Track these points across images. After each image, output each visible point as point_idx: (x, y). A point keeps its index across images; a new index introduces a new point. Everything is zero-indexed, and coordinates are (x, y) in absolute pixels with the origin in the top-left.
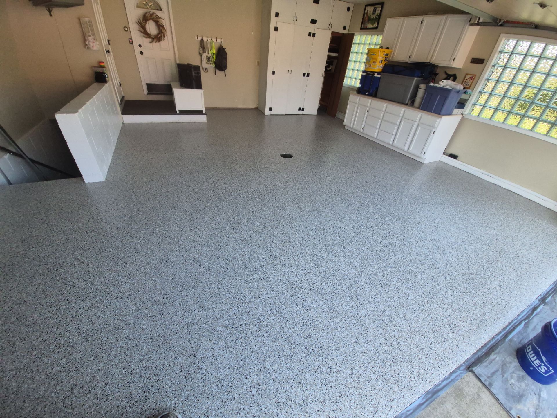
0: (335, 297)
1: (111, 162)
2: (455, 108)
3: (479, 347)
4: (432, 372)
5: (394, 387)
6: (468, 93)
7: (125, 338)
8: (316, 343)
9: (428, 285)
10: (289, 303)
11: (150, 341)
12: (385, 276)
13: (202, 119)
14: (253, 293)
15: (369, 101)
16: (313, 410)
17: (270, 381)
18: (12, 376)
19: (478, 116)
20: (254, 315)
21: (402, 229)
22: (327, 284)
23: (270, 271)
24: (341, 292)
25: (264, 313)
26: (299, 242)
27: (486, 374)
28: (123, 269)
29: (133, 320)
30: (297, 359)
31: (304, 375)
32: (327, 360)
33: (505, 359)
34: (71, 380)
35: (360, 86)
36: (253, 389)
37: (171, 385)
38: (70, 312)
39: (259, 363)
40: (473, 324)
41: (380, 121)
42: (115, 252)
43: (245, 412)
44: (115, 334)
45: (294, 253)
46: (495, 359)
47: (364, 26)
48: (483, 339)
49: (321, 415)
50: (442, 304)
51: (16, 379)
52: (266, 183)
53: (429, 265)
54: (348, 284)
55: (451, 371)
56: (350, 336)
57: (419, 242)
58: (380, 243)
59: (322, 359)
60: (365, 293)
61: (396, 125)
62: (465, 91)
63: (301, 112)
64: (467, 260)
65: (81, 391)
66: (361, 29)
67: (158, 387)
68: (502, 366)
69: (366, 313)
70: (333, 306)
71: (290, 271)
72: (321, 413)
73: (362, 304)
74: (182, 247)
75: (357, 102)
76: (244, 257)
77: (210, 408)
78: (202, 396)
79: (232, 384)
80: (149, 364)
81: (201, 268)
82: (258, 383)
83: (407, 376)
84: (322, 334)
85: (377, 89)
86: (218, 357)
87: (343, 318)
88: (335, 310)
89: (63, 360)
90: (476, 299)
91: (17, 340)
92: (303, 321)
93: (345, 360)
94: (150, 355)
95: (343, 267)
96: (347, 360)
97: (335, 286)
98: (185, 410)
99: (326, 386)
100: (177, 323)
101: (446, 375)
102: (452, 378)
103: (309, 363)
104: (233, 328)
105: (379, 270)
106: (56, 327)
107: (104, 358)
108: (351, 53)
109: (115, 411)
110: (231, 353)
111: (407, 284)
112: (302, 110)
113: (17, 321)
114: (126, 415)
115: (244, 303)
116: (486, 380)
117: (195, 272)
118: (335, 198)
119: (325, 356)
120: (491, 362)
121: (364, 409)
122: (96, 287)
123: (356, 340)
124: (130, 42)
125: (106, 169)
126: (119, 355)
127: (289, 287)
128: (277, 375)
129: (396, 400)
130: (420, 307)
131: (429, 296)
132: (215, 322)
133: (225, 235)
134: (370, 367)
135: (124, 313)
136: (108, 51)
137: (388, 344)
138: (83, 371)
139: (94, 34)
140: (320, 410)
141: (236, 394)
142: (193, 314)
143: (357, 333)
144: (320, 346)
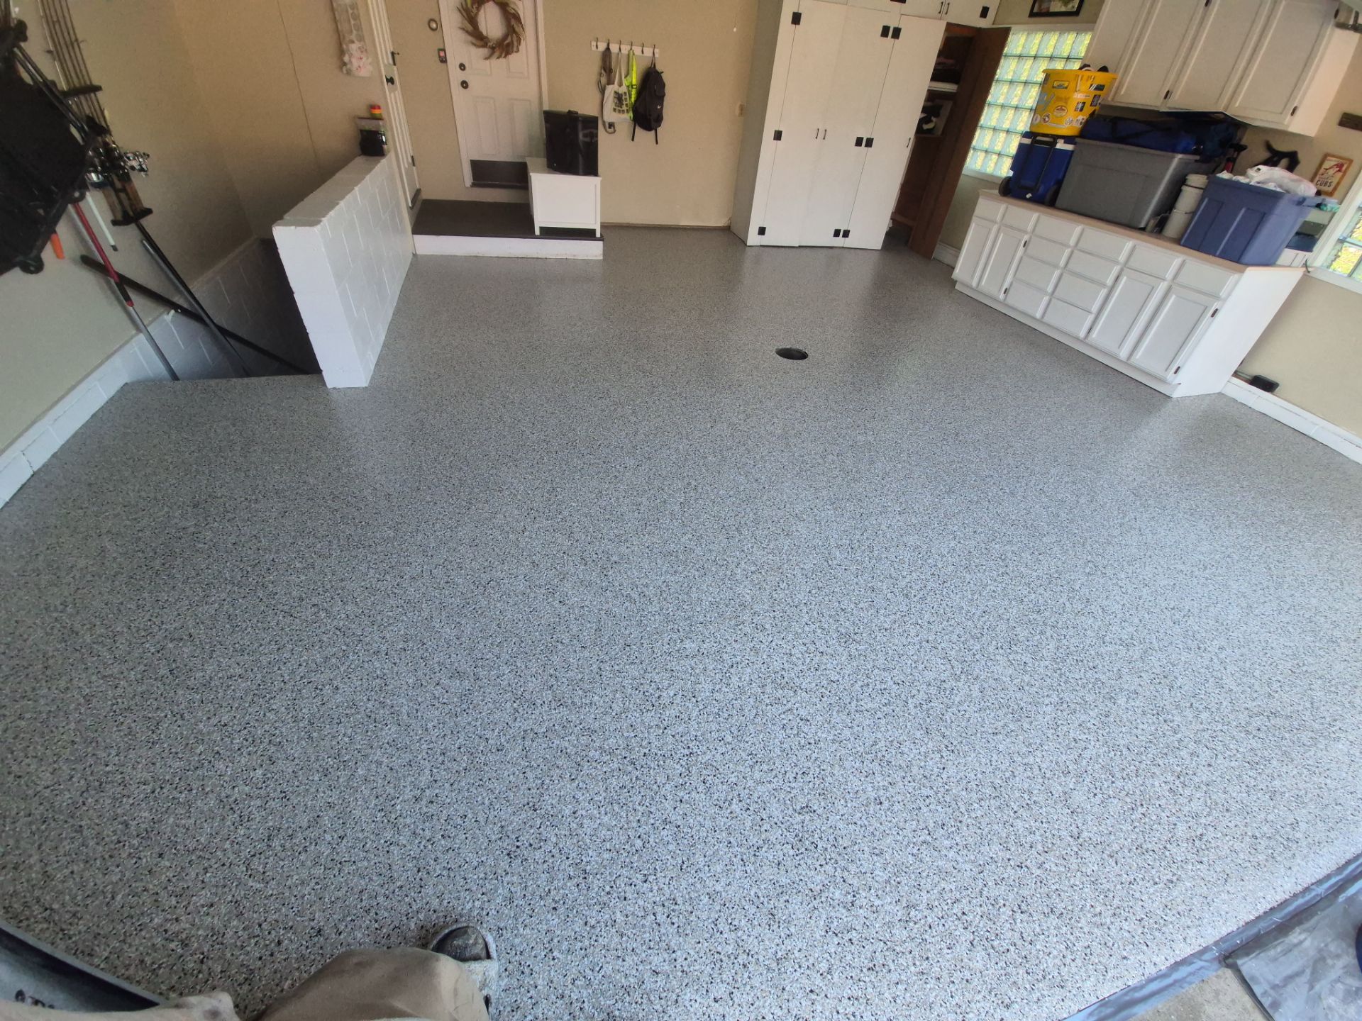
0: (883, 721)
1: (384, 343)
2: (1288, 246)
3: (1264, 907)
4: (1125, 954)
5: (1015, 973)
6: (1329, 209)
7: (388, 743)
8: (824, 828)
9: (1145, 727)
10: (764, 721)
11: (441, 759)
12: (1026, 688)
13: (593, 250)
14: (679, 684)
15: (1030, 217)
16: (798, 986)
17: (702, 897)
18: (142, 796)
19: (1350, 275)
20: (677, 736)
21: (1087, 570)
22: (865, 688)
23: (724, 635)
24: (902, 713)
25: (702, 735)
26: (803, 575)
27: (1271, 978)
28: (394, 590)
29: (406, 707)
30: (771, 858)
31: (784, 898)
32: (847, 874)
33: (1326, 945)
34: (270, 818)
35: (1011, 173)
36: (660, 908)
37: (476, 864)
38: (279, 669)
39: (678, 852)
40: (1258, 847)
41: (1057, 273)
42: (379, 549)
43: (636, 959)
44: (367, 732)
45: (789, 600)
46: (1301, 942)
47: (1040, 6)
48: (1279, 889)
49: (816, 1003)
50: (1177, 782)
51: (152, 803)
52: (735, 420)
53: (1153, 676)
54: (922, 696)
55: (1178, 959)
56: (914, 827)
57: (1133, 612)
58: (1022, 601)
59: (833, 871)
60: (963, 724)
61: (1104, 285)
62: (1319, 200)
63: (840, 241)
64: (1267, 677)
65: (288, 845)
66: (1032, 15)
67: (448, 863)
68: (1316, 962)
69: (962, 774)
70: (875, 743)
71: (774, 643)
72: (819, 998)
73: (953, 751)
74: (525, 553)
75: (998, 219)
76: (664, 595)
77: (559, 932)
78: (542, 903)
79: (612, 887)
80: (433, 809)
81: (565, 609)
82: (672, 897)
83: (1055, 952)
84: (840, 807)
85: (1059, 183)
86: (585, 821)
87: (899, 779)
88: (879, 755)
89: (257, 771)
90: (1277, 783)
91: (166, 716)
92: (796, 770)
93: (892, 881)
94: (437, 791)
95: (912, 650)
96: (899, 883)
97: (886, 695)
98: (502, 925)
99: (837, 935)
100: (501, 727)
101: (1163, 968)
102: (1176, 976)
103: (800, 872)
104: (625, 758)
105: (1011, 671)
106: (249, 699)
107: (341, 780)
108: (994, 84)
109: (353, 900)
110: (615, 815)
111: (1083, 717)
112: (843, 236)
113: (170, 677)
114: (377, 914)
115: (657, 704)
116: (1265, 993)
117: (548, 615)
118: (908, 472)
119: (842, 863)
120: (1290, 951)
121: (928, 1011)
122: (335, 623)
123: (929, 838)
124: (440, 57)
125: (373, 359)
126: (372, 778)
127: (769, 681)
128: (718, 888)
129: (1016, 1006)
130: (1113, 782)
131: (1144, 758)
132: (584, 738)
133: (624, 538)
134: (957, 909)
135: (389, 688)
136: (391, 80)
137: (1012, 863)
138: (296, 802)
139: (361, 39)
140: (817, 991)
141: (618, 914)
142: (537, 712)
143: (931, 821)
144: (831, 839)
